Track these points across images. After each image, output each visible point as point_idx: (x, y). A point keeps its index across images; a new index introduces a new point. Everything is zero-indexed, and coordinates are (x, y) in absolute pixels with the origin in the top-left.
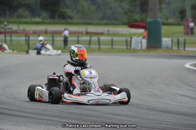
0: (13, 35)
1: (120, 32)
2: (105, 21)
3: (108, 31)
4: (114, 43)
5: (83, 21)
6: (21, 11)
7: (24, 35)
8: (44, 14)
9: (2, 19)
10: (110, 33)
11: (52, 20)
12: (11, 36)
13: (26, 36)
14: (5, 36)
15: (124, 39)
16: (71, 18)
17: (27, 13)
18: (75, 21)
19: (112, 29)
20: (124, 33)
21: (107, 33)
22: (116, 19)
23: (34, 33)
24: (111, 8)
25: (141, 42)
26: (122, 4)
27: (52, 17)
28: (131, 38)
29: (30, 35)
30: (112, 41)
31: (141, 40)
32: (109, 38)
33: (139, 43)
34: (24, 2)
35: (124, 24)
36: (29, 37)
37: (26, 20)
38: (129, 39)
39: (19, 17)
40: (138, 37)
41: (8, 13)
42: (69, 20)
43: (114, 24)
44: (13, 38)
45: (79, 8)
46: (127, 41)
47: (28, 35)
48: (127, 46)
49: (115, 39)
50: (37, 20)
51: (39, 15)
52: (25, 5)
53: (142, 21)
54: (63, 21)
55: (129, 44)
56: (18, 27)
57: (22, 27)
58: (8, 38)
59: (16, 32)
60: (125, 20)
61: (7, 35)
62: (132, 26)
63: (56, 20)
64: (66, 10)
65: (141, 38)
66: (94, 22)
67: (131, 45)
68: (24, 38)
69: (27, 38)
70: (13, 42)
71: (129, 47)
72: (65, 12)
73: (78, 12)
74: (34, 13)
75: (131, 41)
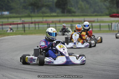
0: (40, 24)
1: (105, 20)
2: (95, 14)
3: (98, 20)
4: (101, 27)
5: (82, 14)
6: (44, 9)
7: (46, 24)
8: (58, 11)
9: (33, 14)
10: (99, 21)
11: (63, 14)
12: (39, 25)
13: (48, 24)
14: (35, 25)
15: (107, 24)
16: (74, 12)
17: (48, 10)
18: (77, 14)
19: (100, 18)
20: (107, 20)
21: (96, 21)
22: (102, 12)
23: (53, 22)
24: (98, 6)
25: (118, 26)
26: (105, 3)
27: (63, 12)
28: (112, 24)
29: (50, 24)
30: (100, 26)
31: (118, 24)
32: (98, 24)
33: (116, 26)
34: (46, 4)
35: (107, 15)
36: (49, 25)
37: (47, 15)
38: (110, 24)
39: (43, 13)
40: (116, 23)
41: (36, 11)
42: (73, 14)
43: (100, 16)
44: (40, 26)
45: (79, 6)
46: (109, 25)
47: (49, 24)
48: (109, 28)
49: (102, 24)
50: (54, 14)
51: (55, 12)
52: (46, 6)
53: (117, 13)
54: (70, 15)
55: (110, 27)
56: (43, 19)
57: (45, 19)
58: (37, 26)
59: (41, 22)
60: (107, 13)
61: (36, 24)
62: (112, 16)
63: (66, 14)
64: (71, 8)
65: (118, 23)
66: (88, 14)
67: (111, 28)
68: (46, 26)
69: (48, 26)
70: (40, 28)
71: (110, 29)
72: (71, 9)
73: (79, 9)
74: (52, 10)
75: (111, 25)
